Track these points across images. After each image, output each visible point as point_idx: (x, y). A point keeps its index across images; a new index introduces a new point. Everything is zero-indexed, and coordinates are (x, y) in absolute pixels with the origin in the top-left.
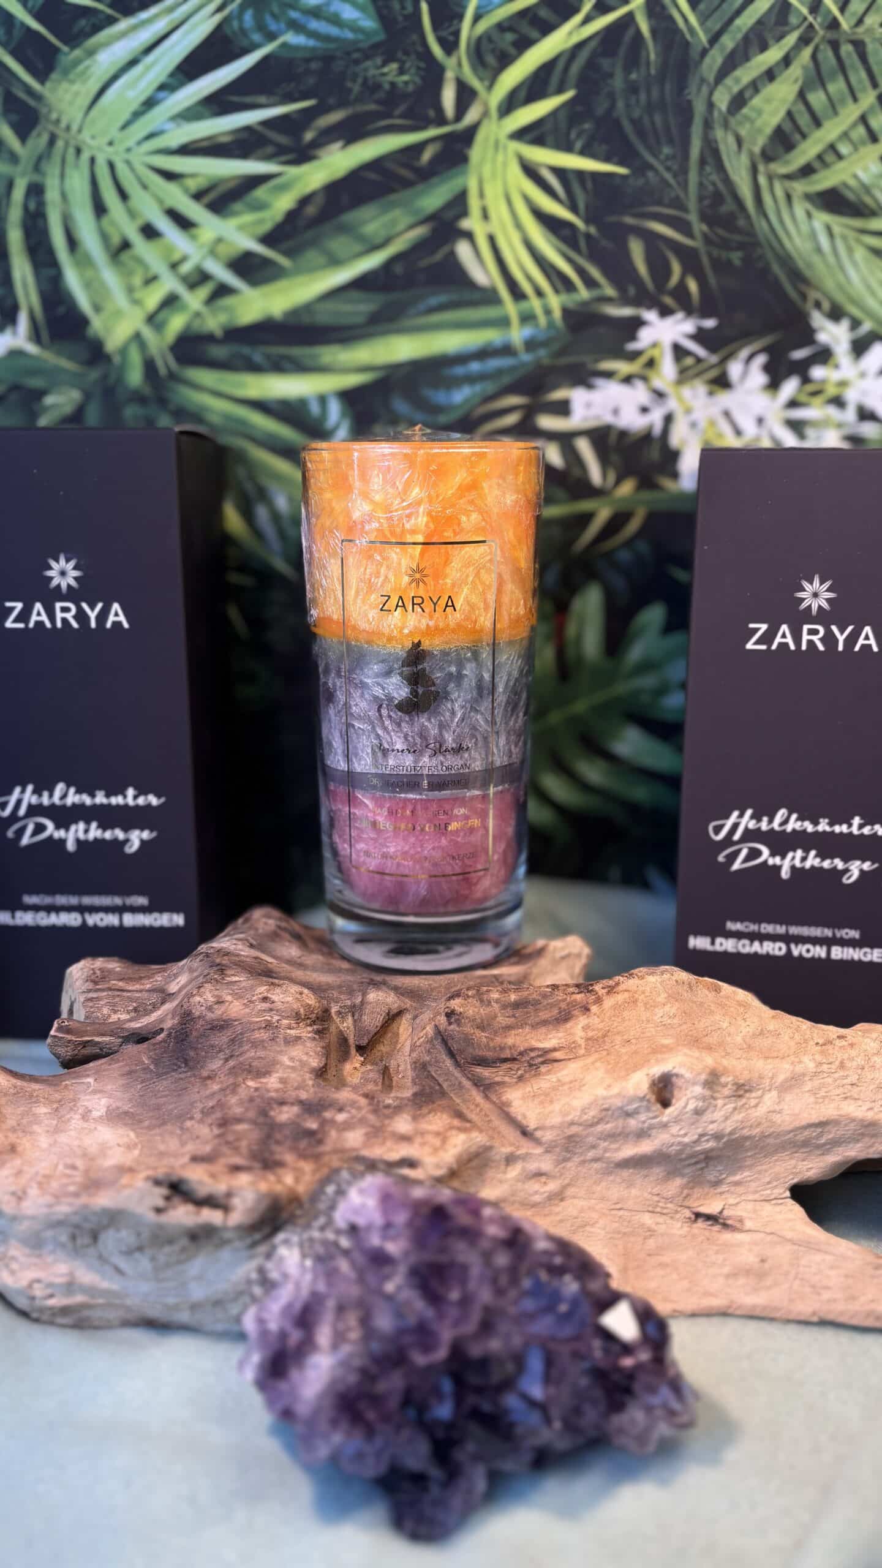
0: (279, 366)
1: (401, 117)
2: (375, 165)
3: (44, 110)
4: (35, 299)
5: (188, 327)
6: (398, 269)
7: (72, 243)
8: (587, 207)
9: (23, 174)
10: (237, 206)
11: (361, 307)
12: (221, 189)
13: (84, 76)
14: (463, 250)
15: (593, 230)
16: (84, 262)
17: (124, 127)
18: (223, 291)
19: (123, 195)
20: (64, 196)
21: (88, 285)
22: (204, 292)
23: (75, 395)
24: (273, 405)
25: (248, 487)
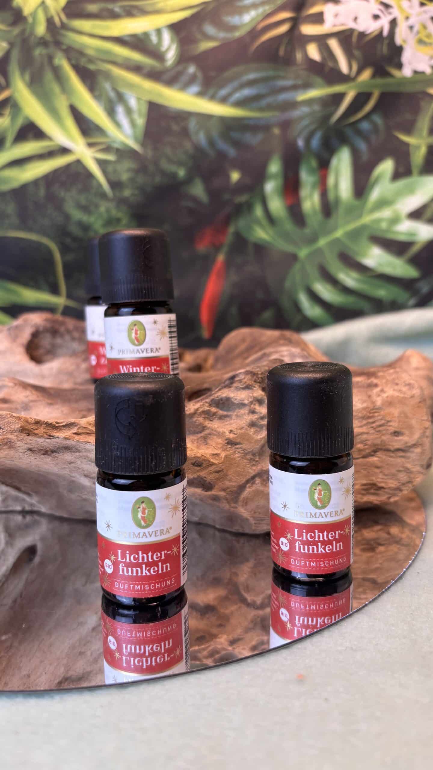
0: (130, 13)
24: (127, 39)
25: (112, 94)
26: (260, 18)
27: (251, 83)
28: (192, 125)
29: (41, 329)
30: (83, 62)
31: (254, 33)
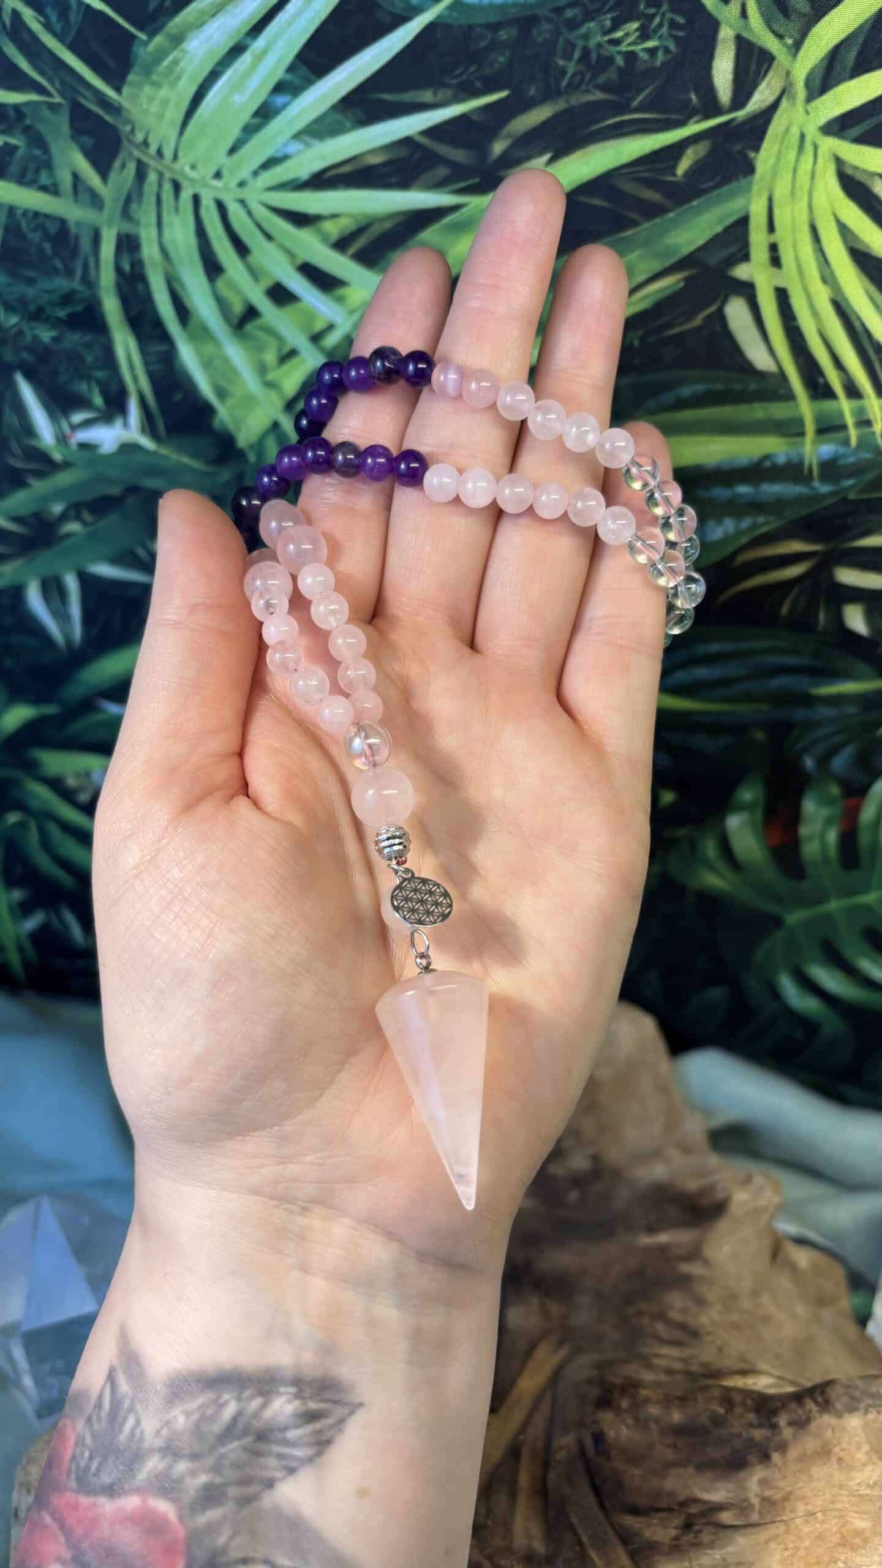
1: (643, 109)
2: (595, 187)
3: (125, 129)
4: (145, 383)
7: (183, 313)
9: (110, 223)
12: (376, 230)
13: (172, 75)
14: (736, 312)
16: (201, 335)
17: (232, 151)
19: (241, 248)
20: (164, 251)
21: (207, 365)
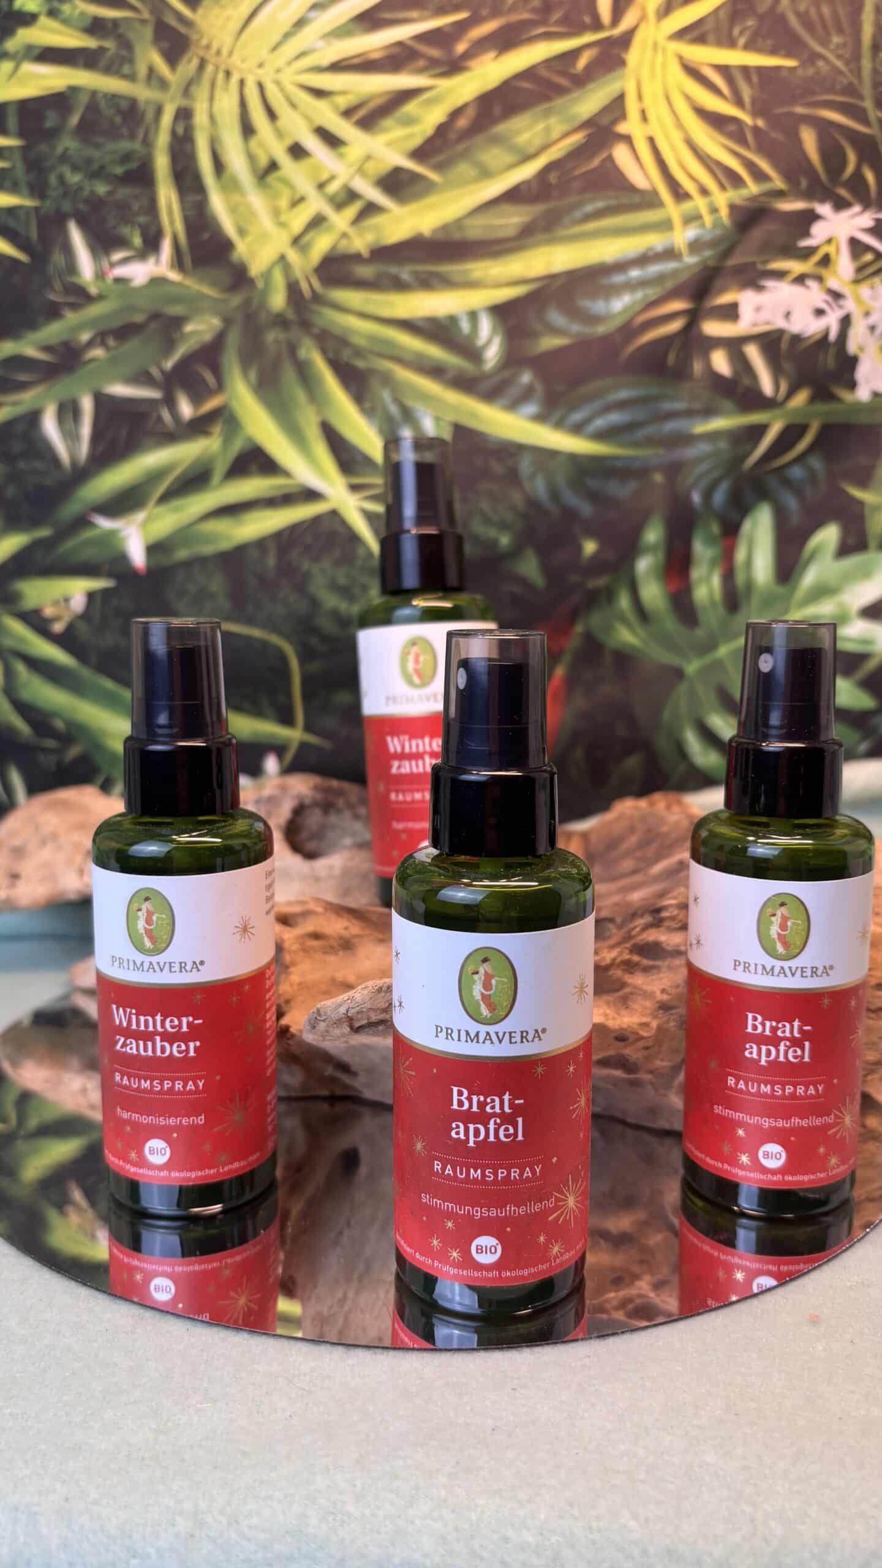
0: (426, 283)
1: (558, 23)
2: (529, 74)
3: (194, 37)
4: (179, 226)
5: (334, 248)
6: (553, 178)
7: (219, 166)
8: (754, 102)
9: (173, 99)
10: (388, 122)
11: (513, 219)
12: (372, 105)
14: (621, 154)
15: (760, 123)
16: (231, 185)
17: (275, 49)
18: (371, 209)
19: (272, 115)
20: (212, 118)
21: (233, 210)
22: (352, 211)
23: (216, 322)
24: (421, 324)
25: (394, 409)
26: (638, 308)
27: (621, 405)
28: (525, 465)
29: (307, 801)
30: (346, 355)
31: (628, 331)
